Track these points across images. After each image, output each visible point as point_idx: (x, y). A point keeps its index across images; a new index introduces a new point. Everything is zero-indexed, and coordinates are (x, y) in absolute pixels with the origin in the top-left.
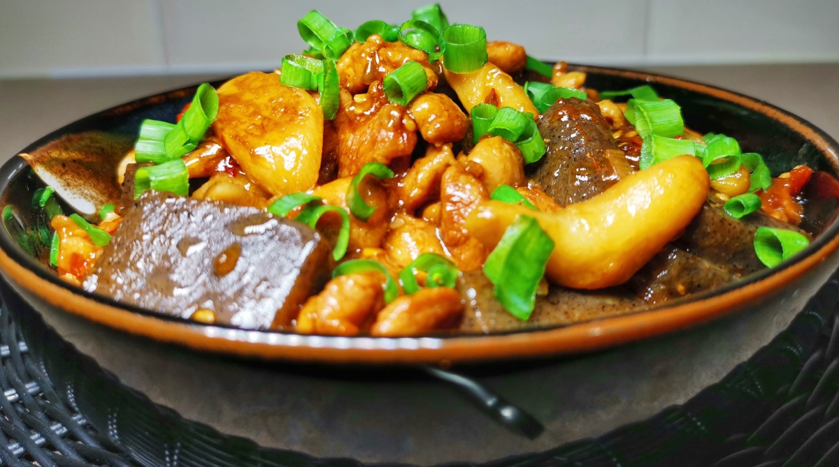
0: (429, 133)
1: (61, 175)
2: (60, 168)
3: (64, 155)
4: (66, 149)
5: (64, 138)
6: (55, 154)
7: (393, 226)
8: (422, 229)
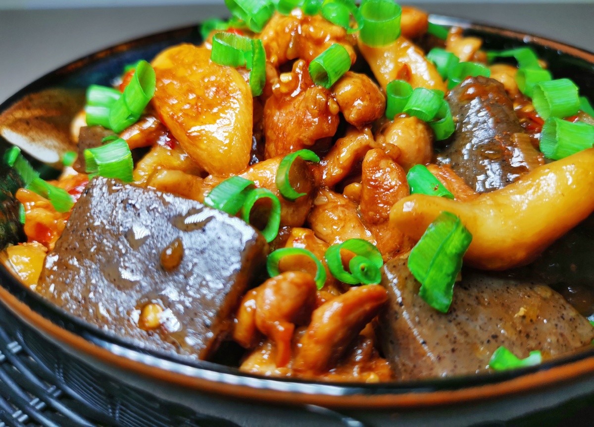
0: (352, 116)
1: (25, 132)
2: (25, 126)
3: (27, 114)
4: (29, 108)
5: (26, 98)
6: (19, 114)
7: (317, 203)
8: (343, 206)
